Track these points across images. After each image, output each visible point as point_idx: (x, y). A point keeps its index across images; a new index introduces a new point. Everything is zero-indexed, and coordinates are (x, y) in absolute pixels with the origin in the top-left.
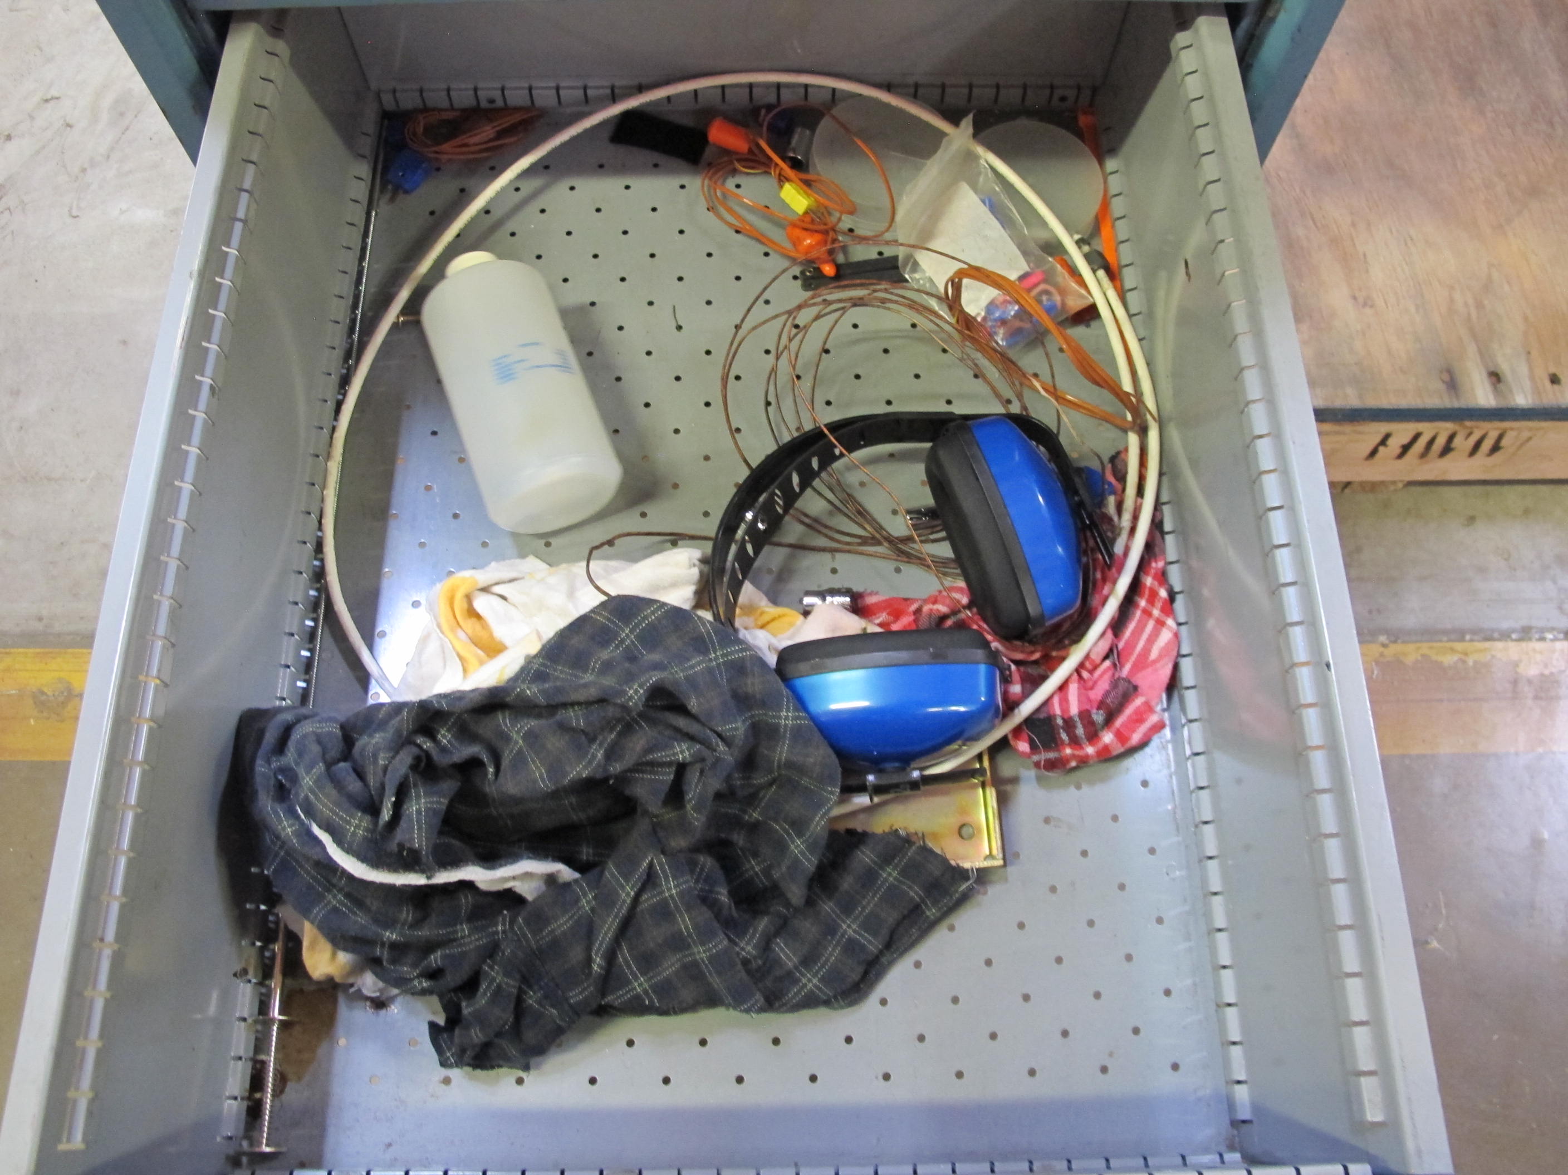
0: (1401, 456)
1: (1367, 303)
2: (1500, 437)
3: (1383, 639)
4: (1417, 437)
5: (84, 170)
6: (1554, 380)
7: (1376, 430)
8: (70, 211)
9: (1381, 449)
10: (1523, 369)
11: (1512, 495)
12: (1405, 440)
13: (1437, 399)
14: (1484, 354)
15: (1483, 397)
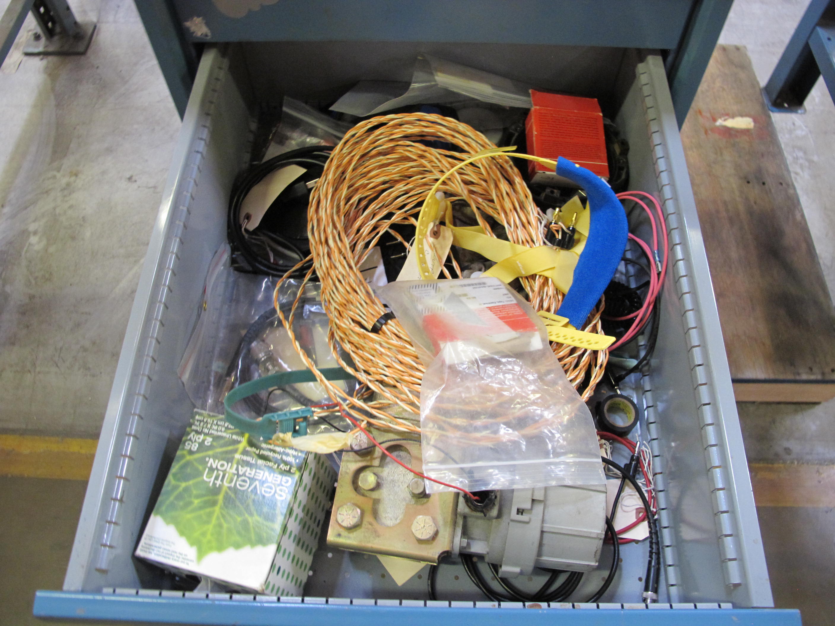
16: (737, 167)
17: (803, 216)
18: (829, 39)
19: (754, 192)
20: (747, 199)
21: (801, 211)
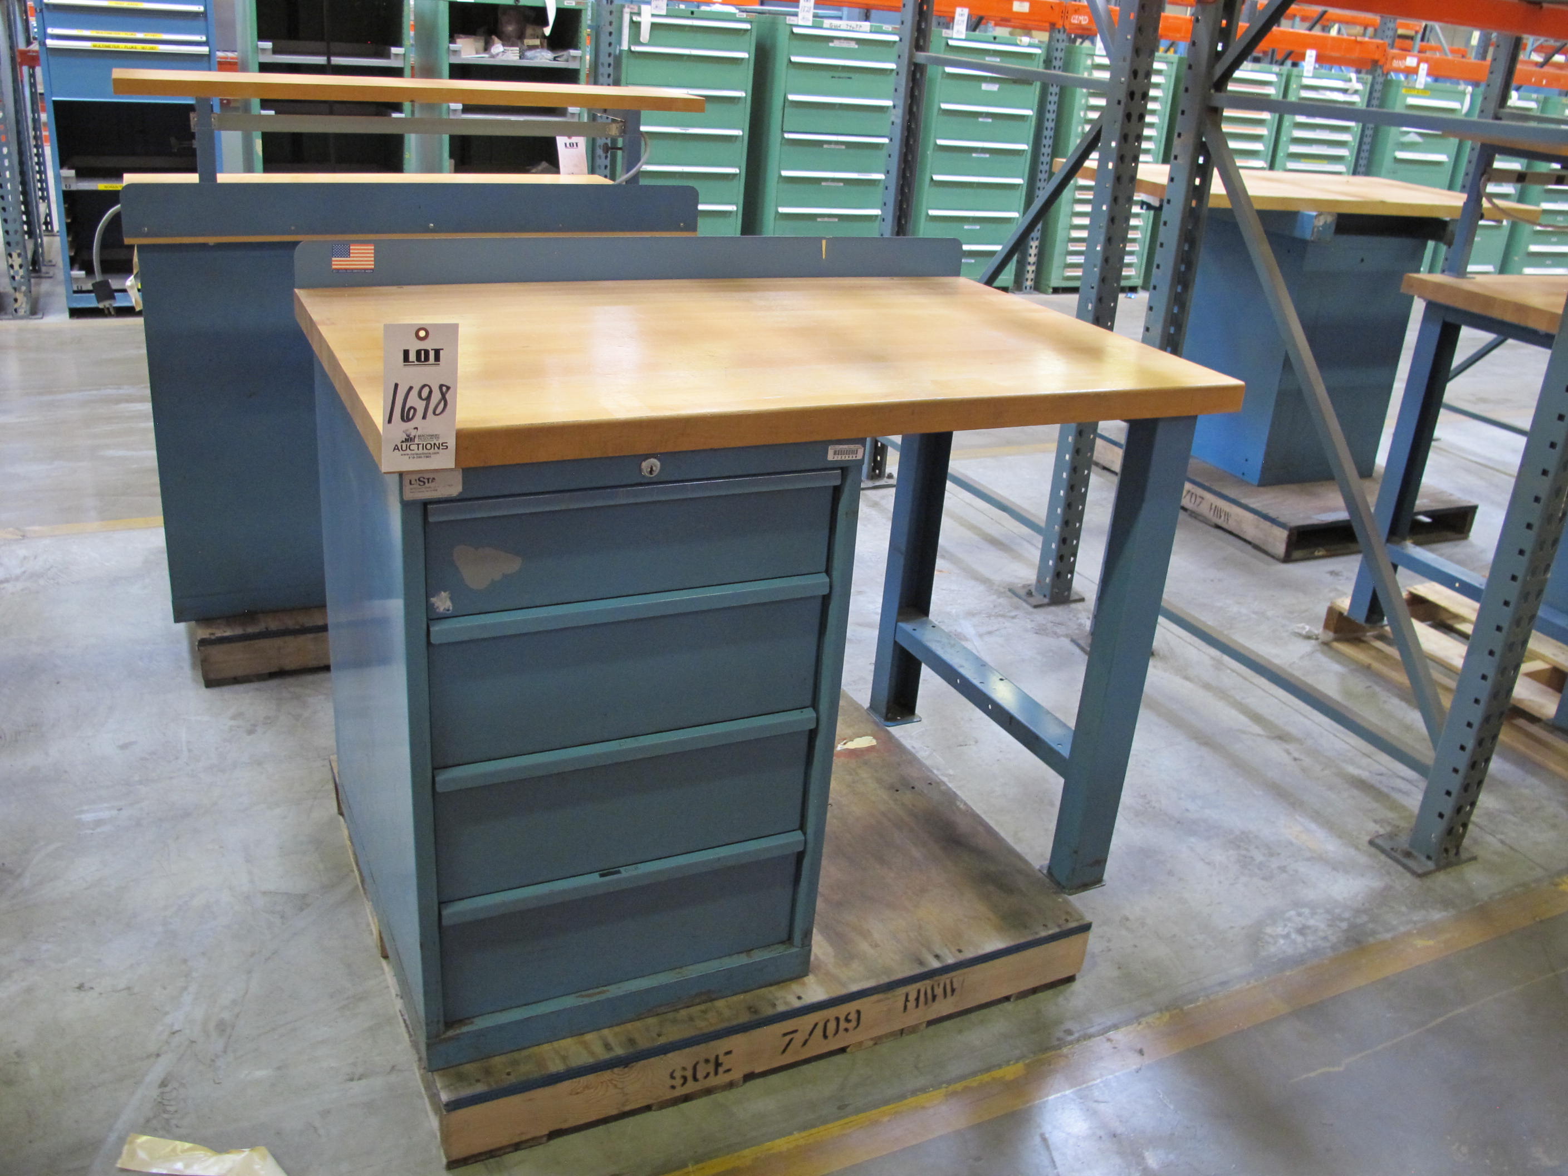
0: (917, 1006)
1: (877, 946)
2: (952, 983)
3: (944, 1085)
4: (919, 991)
5: (213, 1061)
6: (960, 951)
7: (902, 991)
8: (214, 1081)
9: (908, 1004)
10: (947, 951)
11: (973, 1016)
12: (915, 996)
13: (918, 970)
14: (929, 950)
15: (936, 964)
16: (879, 781)
17: (965, 804)
18: (914, 630)
19: (907, 797)
20: (903, 804)
21: (962, 801)
